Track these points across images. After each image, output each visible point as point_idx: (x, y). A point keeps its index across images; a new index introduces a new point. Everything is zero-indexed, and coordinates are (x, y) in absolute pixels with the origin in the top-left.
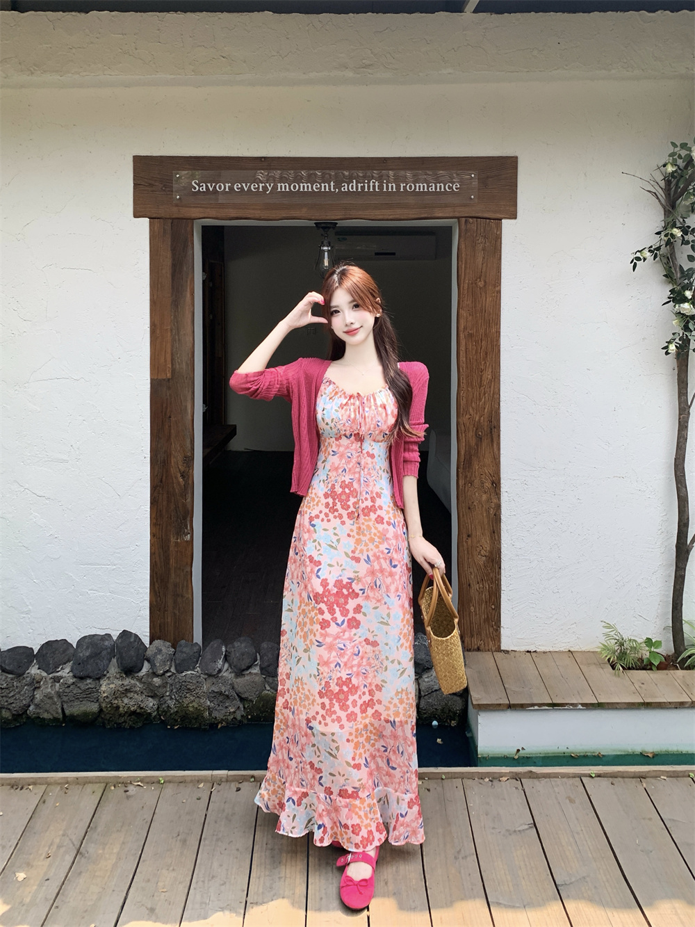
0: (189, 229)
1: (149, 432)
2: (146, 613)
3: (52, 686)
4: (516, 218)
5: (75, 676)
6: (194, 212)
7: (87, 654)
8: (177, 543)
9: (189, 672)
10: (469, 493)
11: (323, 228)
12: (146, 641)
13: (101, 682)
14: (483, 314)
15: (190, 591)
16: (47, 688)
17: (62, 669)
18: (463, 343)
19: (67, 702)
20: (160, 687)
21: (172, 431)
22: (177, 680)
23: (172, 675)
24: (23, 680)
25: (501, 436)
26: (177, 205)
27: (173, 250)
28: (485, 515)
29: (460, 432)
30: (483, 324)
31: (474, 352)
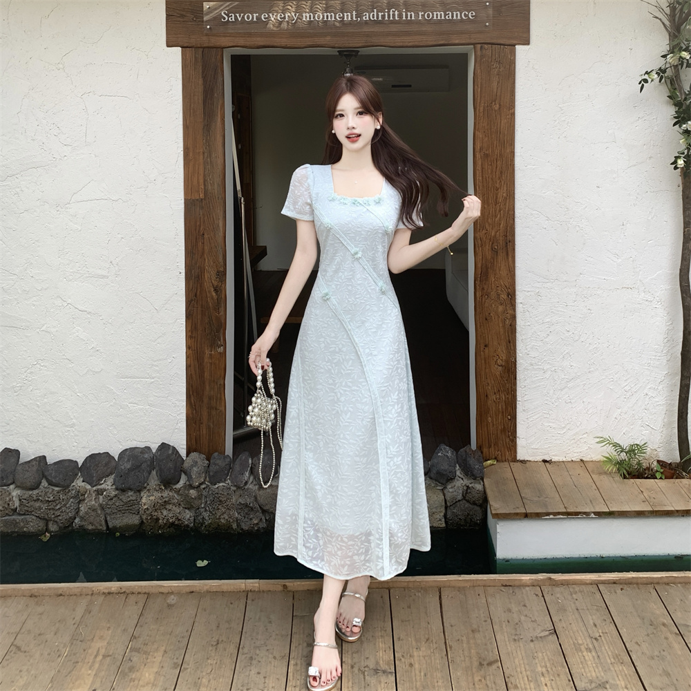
0: (219, 57)
1: (184, 249)
2: (183, 425)
3: (96, 498)
4: (529, 44)
5: (117, 489)
6: (223, 41)
7: (128, 466)
8: (211, 355)
9: (221, 484)
10: (486, 305)
11: (346, 56)
12: (183, 453)
13: (142, 495)
14: (498, 135)
15: (223, 404)
16: (91, 500)
17: (105, 481)
18: (479, 163)
19: (110, 514)
20: (195, 498)
21: (206, 247)
22: (211, 492)
23: (206, 487)
24: (68, 492)
25: (516, 249)
26: (207, 35)
27: (204, 78)
28: (501, 325)
29: (477, 246)
30: (498, 145)
31: (490, 171)
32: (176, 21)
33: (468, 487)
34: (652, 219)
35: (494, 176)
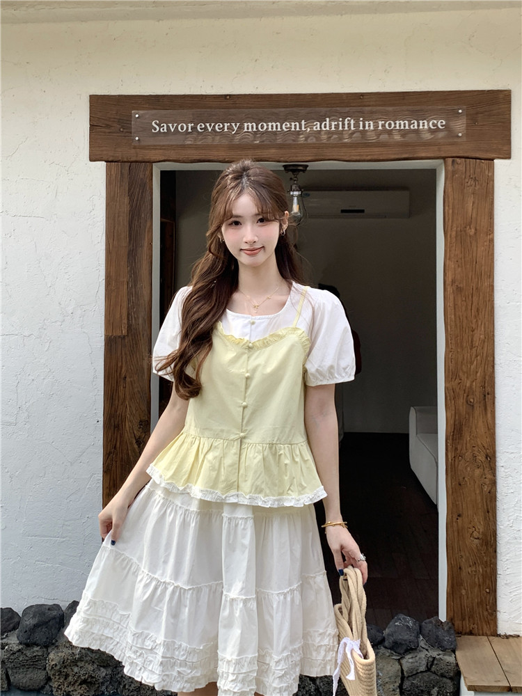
0: (148, 173)
1: (103, 394)
4: (509, 158)
5: (21, 643)
6: (152, 155)
10: (460, 467)
11: (293, 171)
18: (451, 298)
21: (128, 393)
26: (135, 148)
27: (131, 196)
28: (478, 492)
29: (449, 398)
30: (473, 276)
31: (464, 308)
32: (101, 132)
33: (434, 658)
35: (469, 315)
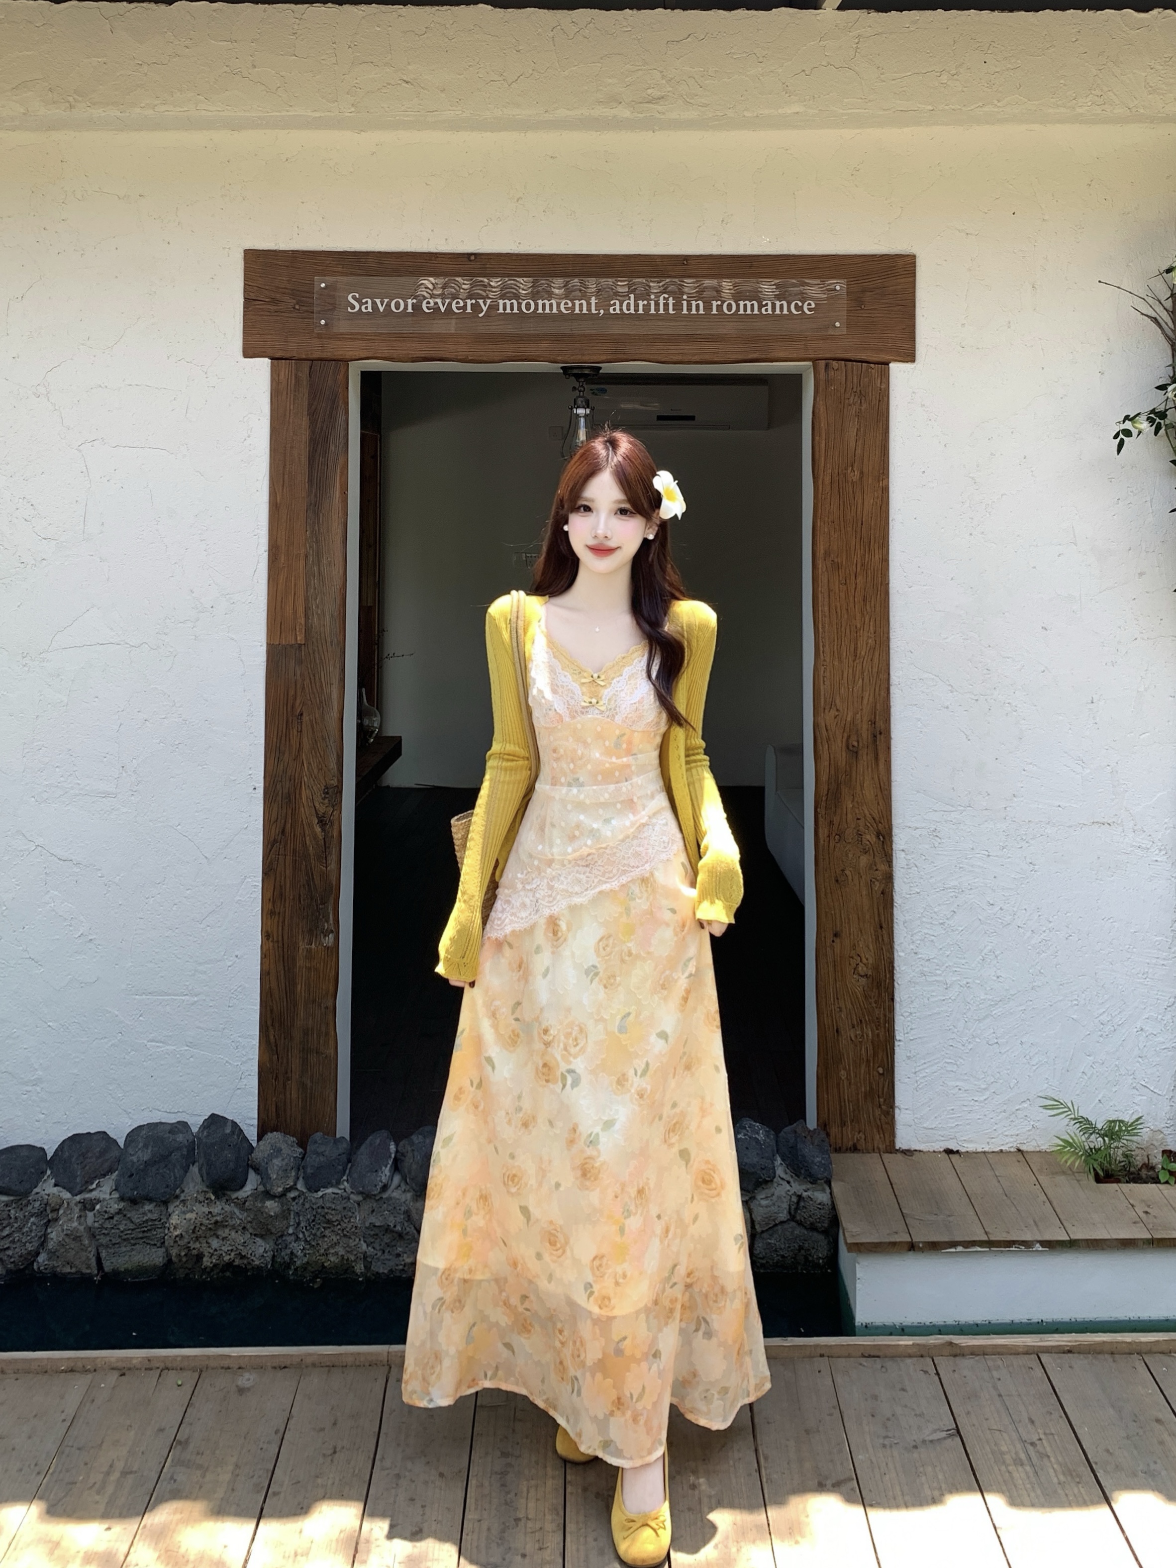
0: (340, 377)
1: (263, 742)
2: (252, 1083)
3: (80, 1216)
4: (913, 361)
5: (122, 1199)
6: (348, 349)
7: (146, 1156)
8: (309, 951)
9: (330, 1190)
10: (837, 853)
11: (578, 377)
12: (251, 1133)
13: (170, 1210)
14: (859, 530)
15: (331, 1042)
16: (71, 1220)
17: (98, 1185)
18: (823, 579)
19: (107, 1246)
20: (276, 1216)
21: (305, 740)
22: (307, 1206)
23: (299, 1196)
24: (26, 1205)
25: (893, 748)
26: (319, 336)
27: (312, 415)
28: (864, 893)
29: (819, 741)
30: (858, 546)
31: (843, 595)
32: (263, 310)
33: (800, 1197)
34: (1146, 690)
35: (852, 605)
